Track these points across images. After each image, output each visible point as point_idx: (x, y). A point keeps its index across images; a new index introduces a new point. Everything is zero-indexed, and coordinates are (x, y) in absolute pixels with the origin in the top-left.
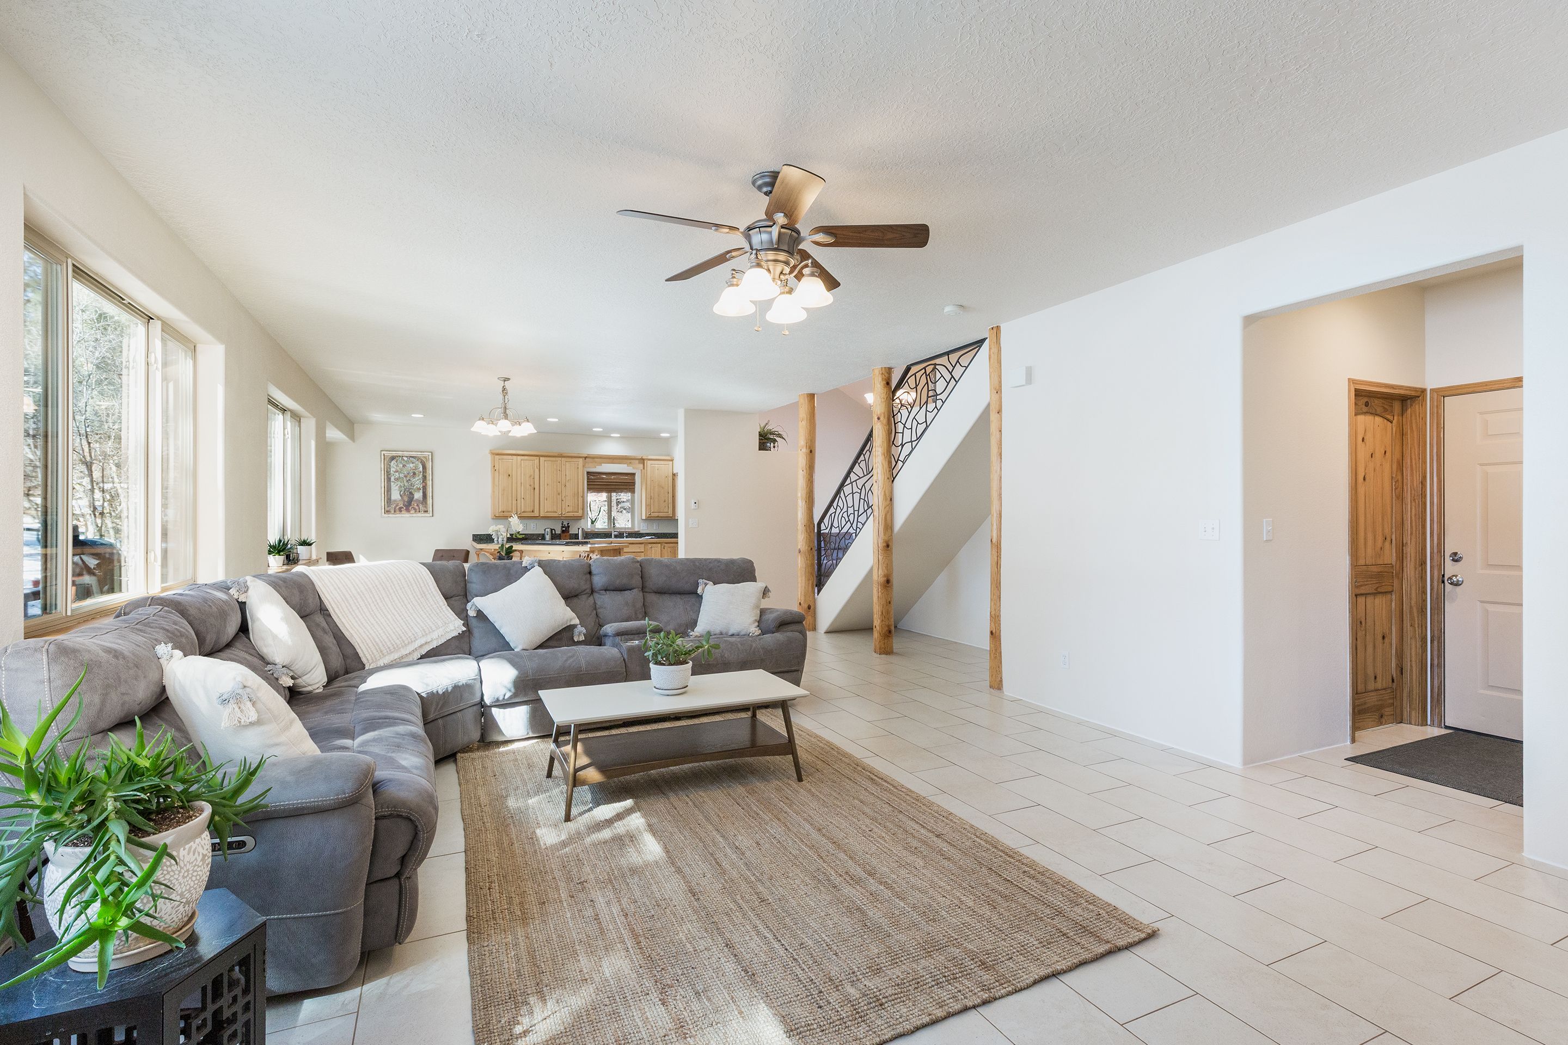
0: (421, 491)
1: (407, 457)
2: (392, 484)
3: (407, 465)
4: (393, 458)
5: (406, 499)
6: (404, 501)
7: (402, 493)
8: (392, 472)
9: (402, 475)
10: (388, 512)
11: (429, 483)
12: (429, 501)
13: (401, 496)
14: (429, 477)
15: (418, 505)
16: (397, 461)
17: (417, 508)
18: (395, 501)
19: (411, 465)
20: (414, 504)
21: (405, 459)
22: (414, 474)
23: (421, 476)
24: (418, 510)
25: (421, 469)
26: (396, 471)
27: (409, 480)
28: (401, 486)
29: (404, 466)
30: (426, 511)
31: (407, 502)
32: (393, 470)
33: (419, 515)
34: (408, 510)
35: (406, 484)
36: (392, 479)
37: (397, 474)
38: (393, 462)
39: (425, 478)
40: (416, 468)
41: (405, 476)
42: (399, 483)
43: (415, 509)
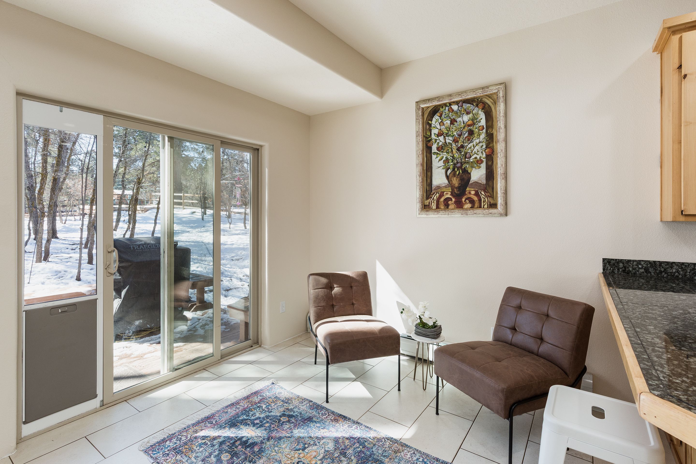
0: (484, 165)
1: (457, 103)
2: (434, 157)
3: (459, 119)
4: (435, 111)
5: (456, 182)
6: (452, 187)
7: (449, 171)
8: (433, 136)
9: (449, 140)
10: (425, 207)
11: (500, 147)
12: (500, 185)
13: (447, 177)
14: (500, 136)
15: (477, 194)
16: (440, 117)
17: (475, 198)
18: (438, 187)
19: (466, 118)
20: (471, 192)
21: (455, 107)
22: (471, 133)
23: (483, 136)
24: (477, 205)
25: (483, 122)
26: (439, 135)
27: (462, 146)
28: (447, 160)
29: (453, 122)
30: (493, 206)
31: (459, 188)
32: (435, 131)
33: (479, 211)
34: (459, 205)
35: (456, 155)
36: (434, 148)
37: (441, 138)
38: (436, 117)
39: (490, 138)
40: (474, 121)
41: (456, 141)
42: (445, 155)
43: (472, 202)
